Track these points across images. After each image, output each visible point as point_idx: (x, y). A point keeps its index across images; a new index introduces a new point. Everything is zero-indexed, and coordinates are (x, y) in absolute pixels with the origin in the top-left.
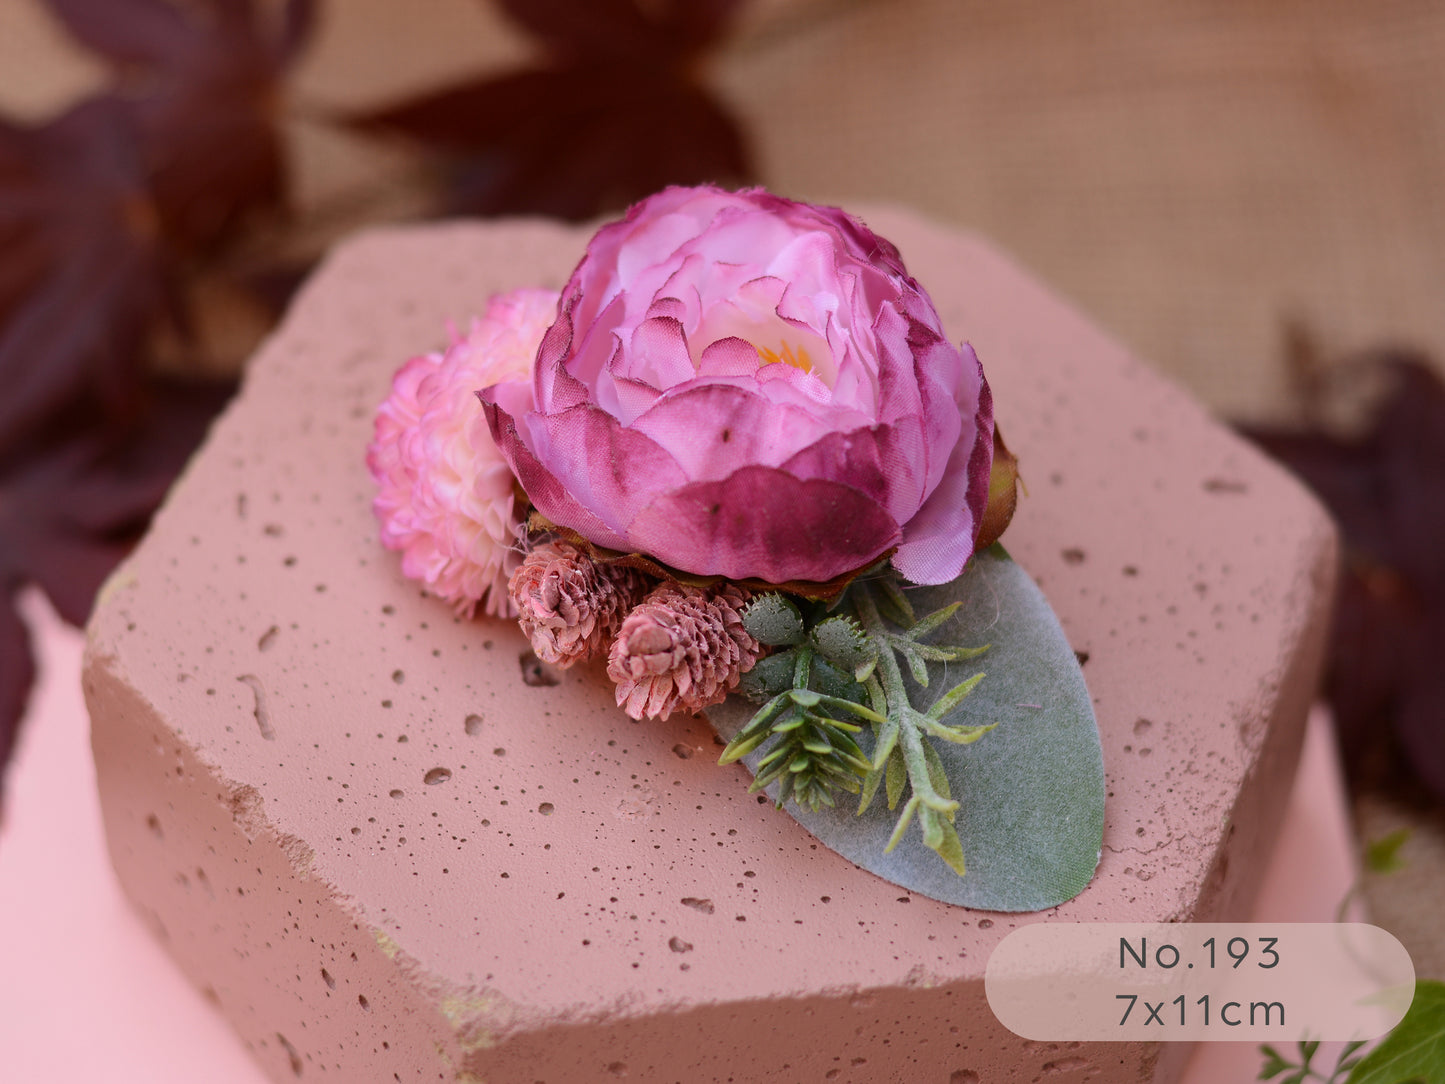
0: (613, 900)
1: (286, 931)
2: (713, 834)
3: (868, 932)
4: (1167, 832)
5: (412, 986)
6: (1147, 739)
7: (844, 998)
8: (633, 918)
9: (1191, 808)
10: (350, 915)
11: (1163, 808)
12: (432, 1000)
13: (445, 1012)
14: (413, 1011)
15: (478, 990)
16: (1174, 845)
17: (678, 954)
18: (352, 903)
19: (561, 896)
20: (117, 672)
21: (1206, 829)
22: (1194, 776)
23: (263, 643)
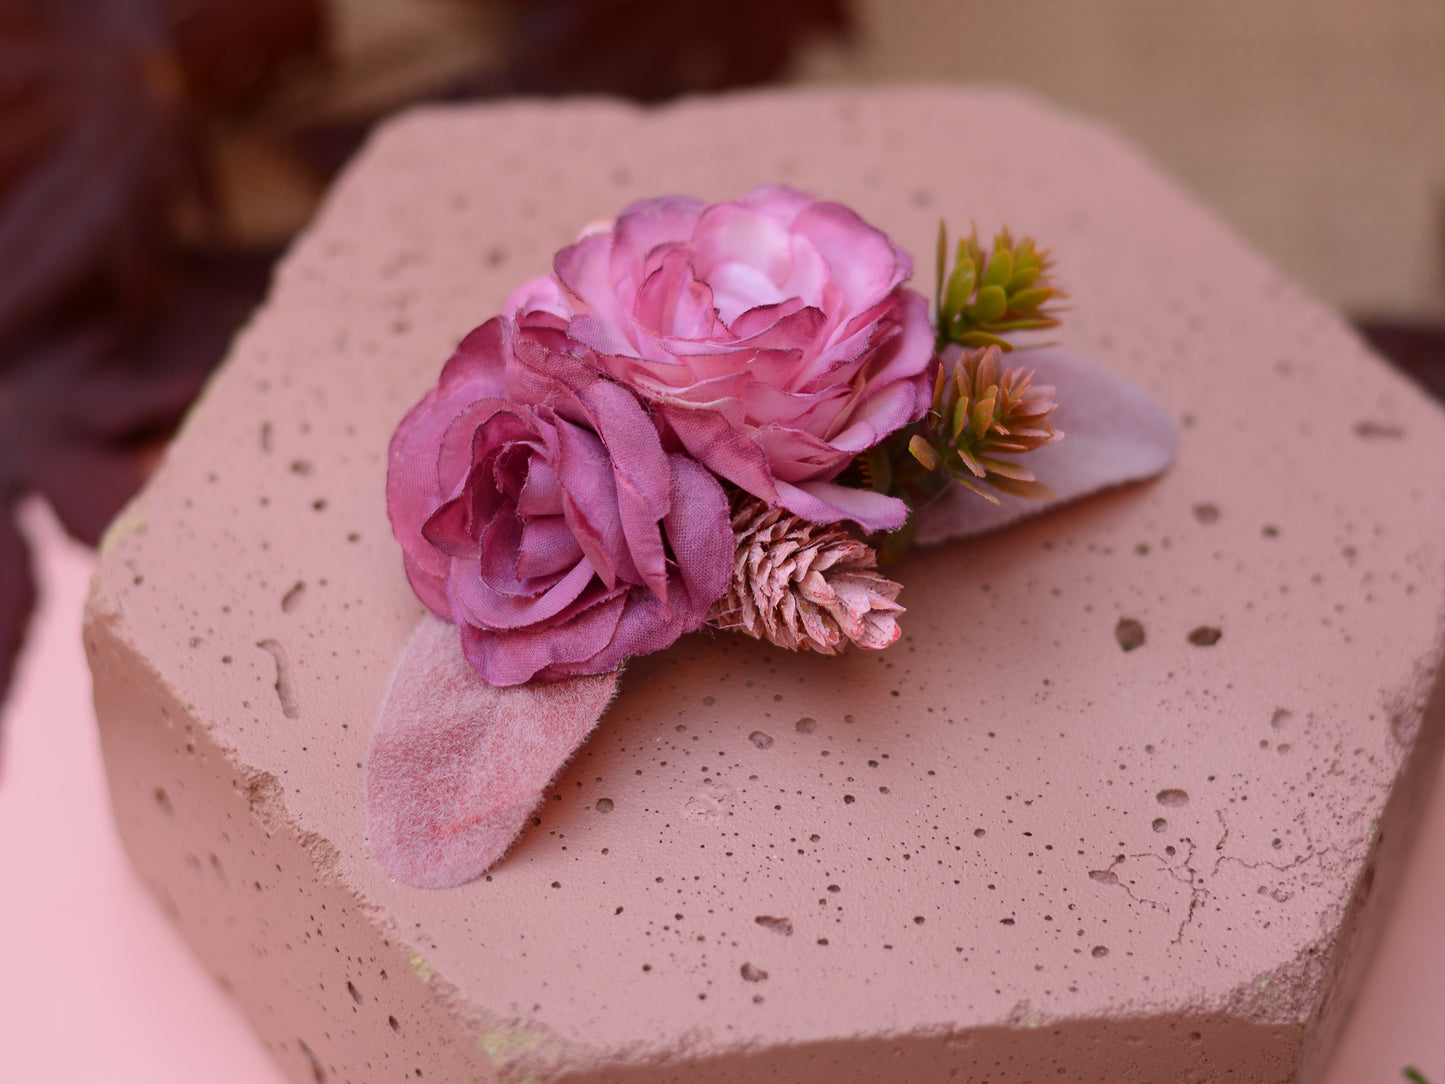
0: (679, 917)
1: (308, 935)
2: (793, 840)
3: (966, 960)
4: (1306, 844)
5: (449, 1014)
6: (1288, 733)
7: (938, 1037)
8: (701, 939)
9: (1334, 816)
10: (380, 929)
11: (1302, 815)
12: (470, 1033)
13: (485, 1047)
14: (449, 1042)
15: (523, 1023)
16: (1315, 860)
17: (751, 984)
18: (382, 916)
19: (619, 911)
20: (122, 633)
21: (1352, 841)
22: (1339, 778)
23: (287, 601)
